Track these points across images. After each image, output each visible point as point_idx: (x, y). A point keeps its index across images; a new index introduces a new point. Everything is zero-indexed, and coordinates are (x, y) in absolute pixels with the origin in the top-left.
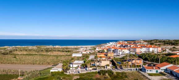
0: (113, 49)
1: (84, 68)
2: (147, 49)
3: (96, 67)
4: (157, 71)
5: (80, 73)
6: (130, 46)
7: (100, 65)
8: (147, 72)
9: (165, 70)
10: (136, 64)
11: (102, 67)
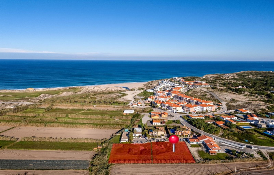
0: (167, 105)
1: (144, 137)
2: (202, 107)
3: (154, 136)
4: (197, 143)
5: (143, 144)
6: (186, 98)
7: (157, 135)
8: (190, 143)
9: (202, 142)
10: (185, 134)
11: (158, 136)
